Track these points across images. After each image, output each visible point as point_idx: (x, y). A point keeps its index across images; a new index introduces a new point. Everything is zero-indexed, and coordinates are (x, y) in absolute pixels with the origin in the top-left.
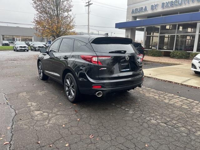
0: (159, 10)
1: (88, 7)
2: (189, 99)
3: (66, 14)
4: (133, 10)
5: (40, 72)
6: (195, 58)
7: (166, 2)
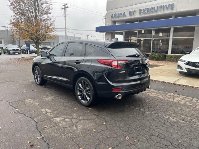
0: (137, 16)
1: (64, 10)
2: (188, 97)
3: (45, 16)
4: (112, 15)
5: (36, 77)
6: (180, 60)
7: (143, 9)
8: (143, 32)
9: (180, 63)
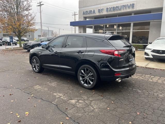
4: (84, 12)
6: (146, 48)
8: (108, 26)
9: (146, 51)
